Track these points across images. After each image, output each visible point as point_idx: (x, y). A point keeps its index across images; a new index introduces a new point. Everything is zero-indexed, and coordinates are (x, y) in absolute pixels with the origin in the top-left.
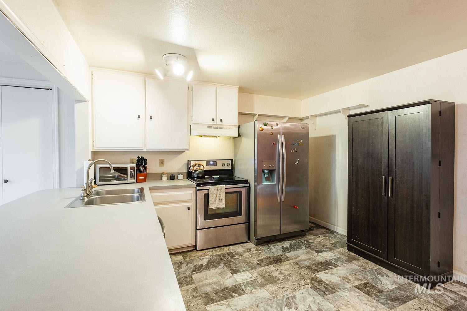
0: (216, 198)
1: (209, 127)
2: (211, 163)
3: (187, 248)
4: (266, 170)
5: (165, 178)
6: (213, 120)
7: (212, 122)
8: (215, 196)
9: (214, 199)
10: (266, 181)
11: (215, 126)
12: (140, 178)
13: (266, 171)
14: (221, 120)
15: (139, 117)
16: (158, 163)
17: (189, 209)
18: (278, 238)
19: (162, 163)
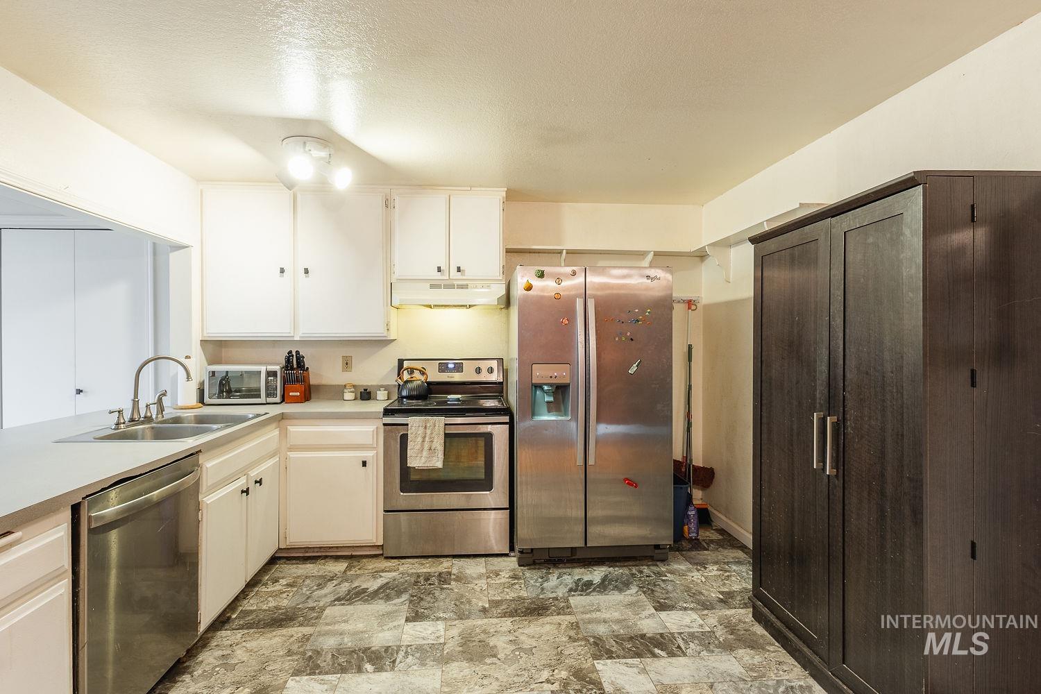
0: (422, 446)
1: (432, 286)
2: (451, 366)
3: (367, 549)
4: (546, 384)
5: (349, 395)
6: (439, 269)
7: (438, 276)
8: (420, 439)
9: (418, 447)
10: (549, 411)
11: (448, 282)
12: (291, 394)
13: (546, 388)
14: (459, 270)
15: (282, 271)
16: (339, 364)
17: (364, 464)
18: (579, 555)
19: (347, 364)
